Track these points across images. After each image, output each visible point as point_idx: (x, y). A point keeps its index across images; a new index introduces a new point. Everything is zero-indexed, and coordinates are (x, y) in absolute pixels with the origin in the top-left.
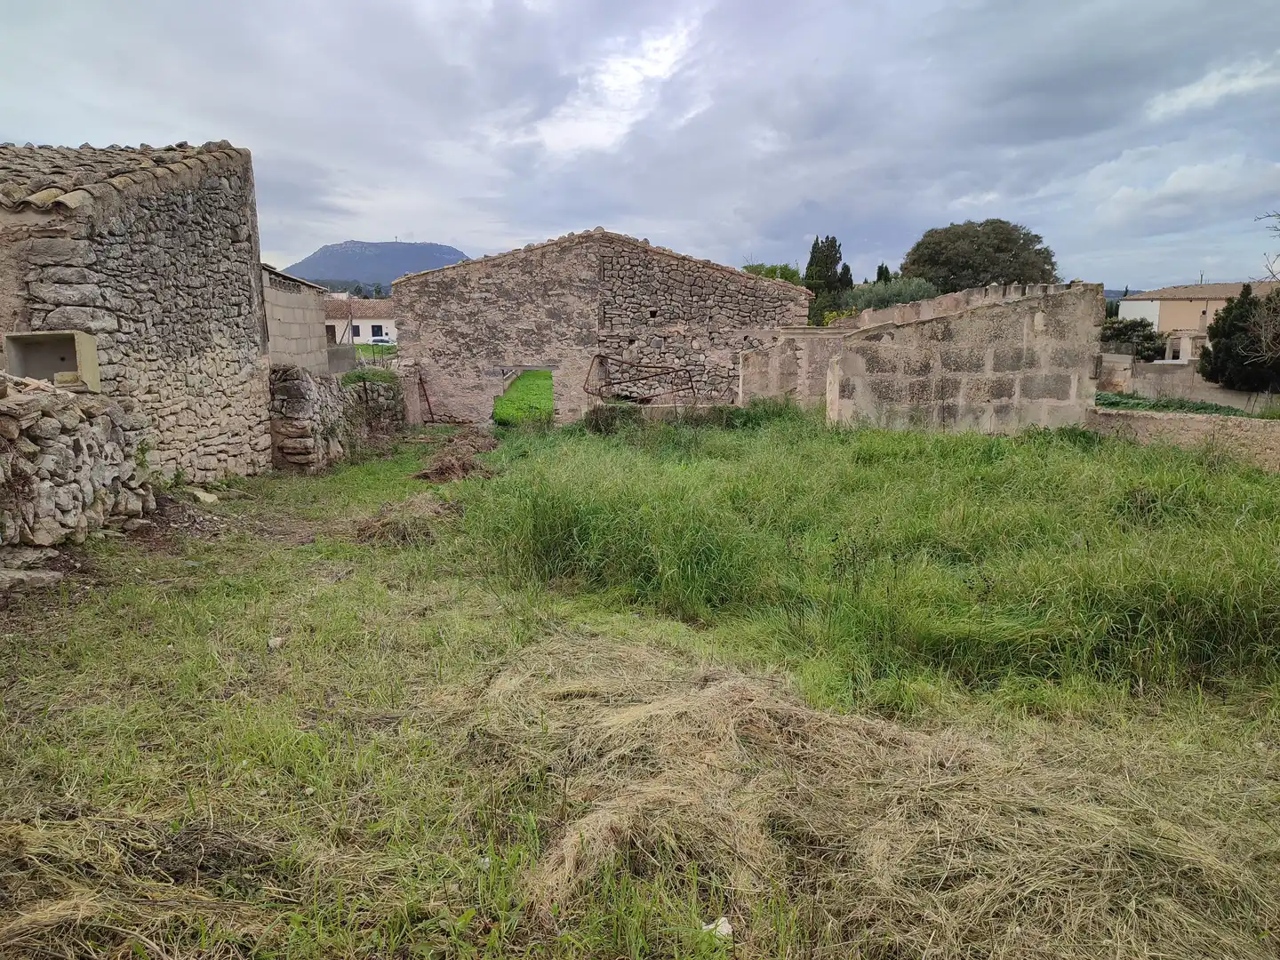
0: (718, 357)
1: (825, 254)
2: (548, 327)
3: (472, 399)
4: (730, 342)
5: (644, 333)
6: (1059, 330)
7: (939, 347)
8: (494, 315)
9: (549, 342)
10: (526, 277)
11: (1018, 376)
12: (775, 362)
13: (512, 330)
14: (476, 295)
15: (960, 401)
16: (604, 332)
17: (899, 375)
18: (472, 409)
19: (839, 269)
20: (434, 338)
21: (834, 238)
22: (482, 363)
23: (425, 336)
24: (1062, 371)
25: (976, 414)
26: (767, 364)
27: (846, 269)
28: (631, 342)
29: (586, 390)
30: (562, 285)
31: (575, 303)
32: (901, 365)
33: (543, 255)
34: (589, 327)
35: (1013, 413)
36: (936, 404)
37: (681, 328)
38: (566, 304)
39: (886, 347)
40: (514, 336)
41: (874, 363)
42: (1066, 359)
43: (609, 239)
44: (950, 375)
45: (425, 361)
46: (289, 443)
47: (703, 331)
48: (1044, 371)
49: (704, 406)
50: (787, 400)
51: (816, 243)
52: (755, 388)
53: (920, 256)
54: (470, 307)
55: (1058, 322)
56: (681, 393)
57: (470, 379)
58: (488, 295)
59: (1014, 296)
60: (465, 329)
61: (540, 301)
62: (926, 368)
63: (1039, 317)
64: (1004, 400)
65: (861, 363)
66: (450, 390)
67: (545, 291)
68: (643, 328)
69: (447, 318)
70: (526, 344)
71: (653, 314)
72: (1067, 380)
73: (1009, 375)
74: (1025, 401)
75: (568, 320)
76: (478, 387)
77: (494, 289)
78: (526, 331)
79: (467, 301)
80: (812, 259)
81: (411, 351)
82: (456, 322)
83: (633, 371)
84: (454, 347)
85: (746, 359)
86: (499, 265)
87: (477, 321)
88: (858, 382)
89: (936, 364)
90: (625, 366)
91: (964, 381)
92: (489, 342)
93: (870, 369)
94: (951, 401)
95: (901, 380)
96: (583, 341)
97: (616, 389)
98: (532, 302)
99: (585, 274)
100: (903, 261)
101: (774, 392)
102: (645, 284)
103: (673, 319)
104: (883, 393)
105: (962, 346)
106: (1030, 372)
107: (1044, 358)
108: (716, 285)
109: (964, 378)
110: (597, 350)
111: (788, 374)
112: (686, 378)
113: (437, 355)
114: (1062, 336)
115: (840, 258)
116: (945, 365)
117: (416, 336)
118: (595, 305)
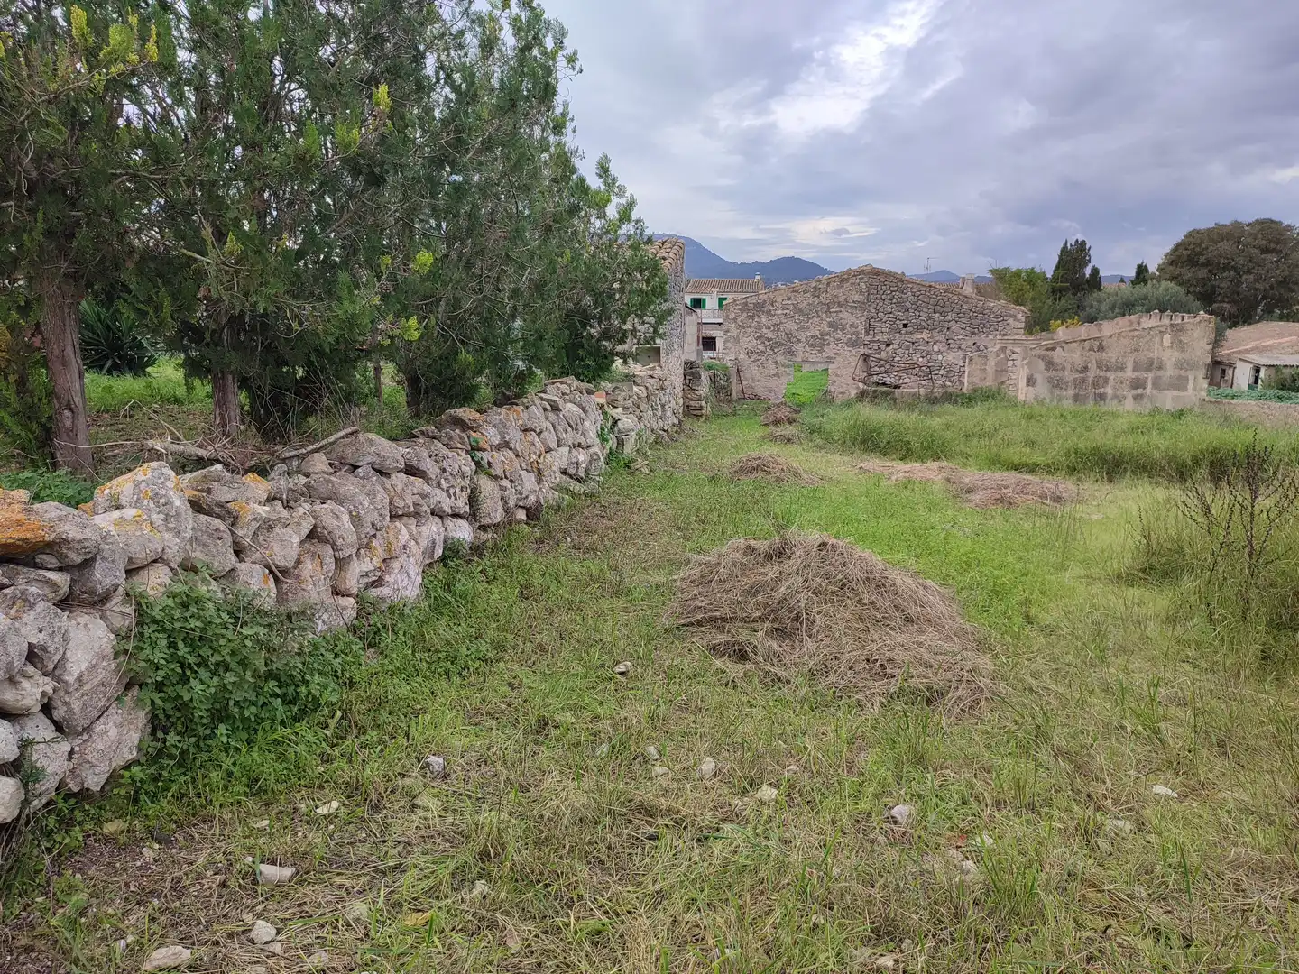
0: (952, 357)
1: (1074, 257)
2: (829, 334)
3: (773, 384)
4: (963, 346)
5: (897, 338)
6: (1179, 345)
7: (1095, 356)
8: (791, 326)
9: (829, 344)
10: (815, 299)
11: (1150, 375)
12: (992, 362)
13: (802, 336)
14: (780, 312)
15: (1109, 390)
16: (869, 338)
17: (1067, 373)
18: (771, 390)
19: (1088, 271)
20: (749, 341)
21: (1084, 241)
22: (780, 359)
23: (743, 340)
24: (1182, 373)
25: (1121, 400)
26: (985, 364)
27: (1095, 271)
28: (888, 345)
29: (854, 379)
30: (840, 305)
31: (848, 317)
32: (1068, 367)
33: (828, 284)
34: (857, 334)
35: (1145, 400)
36: (1091, 391)
37: (925, 335)
38: (842, 318)
39: (1058, 355)
40: (803, 340)
41: (1050, 364)
42: (1185, 365)
43: (876, 273)
44: (1102, 374)
45: (742, 356)
46: (692, 403)
47: (942, 338)
48: (1170, 372)
49: (938, 391)
50: (999, 388)
51: (1065, 248)
52: (976, 380)
53: (1179, 257)
54: (775, 320)
55: (1180, 341)
56: (923, 383)
57: (771, 369)
58: (788, 312)
59: (1166, 321)
60: (770, 335)
61: (823, 316)
62: (1085, 369)
63: (1167, 337)
64: (1140, 391)
65: (1041, 365)
66: (757, 377)
67: (829, 308)
68: (898, 335)
69: (759, 328)
70: (812, 346)
71: (905, 326)
72: (1187, 379)
73: (1143, 375)
74: (1155, 392)
75: (843, 329)
76: (777, 375)
77: (792, 307)
78: (812, 337)
79: (773, 316)
80: (1059, 262)
81: (733, 349)
82: (764, 330)
83: (888, 366)
84: (761, 348)
85: (971, 360)
86: (797, 291)
87: (779, 330)
88: (1039, 378)
89: (1092, 367)
90: (882, 362)
91: (1112, 378)
92: (784, 344)
93: (1047, 368)
94: (1102, 390)
95: (1068, 376)
96: (853, 344)
97: (875, 378)
98: (818, 317)
99: (857, 297)
100: (1161, 262)
101: (990, 382)
102: (900, 305)
103: (920, 329)
104: (1056, 384)
105: (1111, 355)
106: (1159, 373)
107: (1169, 364)
108: (953, 305)
109: (1112, 376)
110: (862, 350)
111: (1001, 371)
112: (928, 372)
113: (749, 353)
114: (1183, 350)
115: (1089, 261)
116: (1099, 367)
117: (737, 340)
118: (863, 319)
